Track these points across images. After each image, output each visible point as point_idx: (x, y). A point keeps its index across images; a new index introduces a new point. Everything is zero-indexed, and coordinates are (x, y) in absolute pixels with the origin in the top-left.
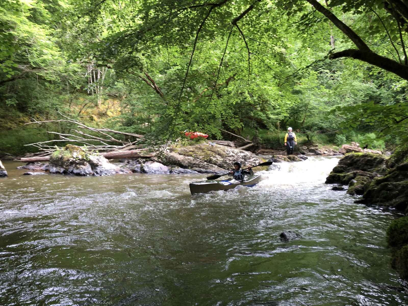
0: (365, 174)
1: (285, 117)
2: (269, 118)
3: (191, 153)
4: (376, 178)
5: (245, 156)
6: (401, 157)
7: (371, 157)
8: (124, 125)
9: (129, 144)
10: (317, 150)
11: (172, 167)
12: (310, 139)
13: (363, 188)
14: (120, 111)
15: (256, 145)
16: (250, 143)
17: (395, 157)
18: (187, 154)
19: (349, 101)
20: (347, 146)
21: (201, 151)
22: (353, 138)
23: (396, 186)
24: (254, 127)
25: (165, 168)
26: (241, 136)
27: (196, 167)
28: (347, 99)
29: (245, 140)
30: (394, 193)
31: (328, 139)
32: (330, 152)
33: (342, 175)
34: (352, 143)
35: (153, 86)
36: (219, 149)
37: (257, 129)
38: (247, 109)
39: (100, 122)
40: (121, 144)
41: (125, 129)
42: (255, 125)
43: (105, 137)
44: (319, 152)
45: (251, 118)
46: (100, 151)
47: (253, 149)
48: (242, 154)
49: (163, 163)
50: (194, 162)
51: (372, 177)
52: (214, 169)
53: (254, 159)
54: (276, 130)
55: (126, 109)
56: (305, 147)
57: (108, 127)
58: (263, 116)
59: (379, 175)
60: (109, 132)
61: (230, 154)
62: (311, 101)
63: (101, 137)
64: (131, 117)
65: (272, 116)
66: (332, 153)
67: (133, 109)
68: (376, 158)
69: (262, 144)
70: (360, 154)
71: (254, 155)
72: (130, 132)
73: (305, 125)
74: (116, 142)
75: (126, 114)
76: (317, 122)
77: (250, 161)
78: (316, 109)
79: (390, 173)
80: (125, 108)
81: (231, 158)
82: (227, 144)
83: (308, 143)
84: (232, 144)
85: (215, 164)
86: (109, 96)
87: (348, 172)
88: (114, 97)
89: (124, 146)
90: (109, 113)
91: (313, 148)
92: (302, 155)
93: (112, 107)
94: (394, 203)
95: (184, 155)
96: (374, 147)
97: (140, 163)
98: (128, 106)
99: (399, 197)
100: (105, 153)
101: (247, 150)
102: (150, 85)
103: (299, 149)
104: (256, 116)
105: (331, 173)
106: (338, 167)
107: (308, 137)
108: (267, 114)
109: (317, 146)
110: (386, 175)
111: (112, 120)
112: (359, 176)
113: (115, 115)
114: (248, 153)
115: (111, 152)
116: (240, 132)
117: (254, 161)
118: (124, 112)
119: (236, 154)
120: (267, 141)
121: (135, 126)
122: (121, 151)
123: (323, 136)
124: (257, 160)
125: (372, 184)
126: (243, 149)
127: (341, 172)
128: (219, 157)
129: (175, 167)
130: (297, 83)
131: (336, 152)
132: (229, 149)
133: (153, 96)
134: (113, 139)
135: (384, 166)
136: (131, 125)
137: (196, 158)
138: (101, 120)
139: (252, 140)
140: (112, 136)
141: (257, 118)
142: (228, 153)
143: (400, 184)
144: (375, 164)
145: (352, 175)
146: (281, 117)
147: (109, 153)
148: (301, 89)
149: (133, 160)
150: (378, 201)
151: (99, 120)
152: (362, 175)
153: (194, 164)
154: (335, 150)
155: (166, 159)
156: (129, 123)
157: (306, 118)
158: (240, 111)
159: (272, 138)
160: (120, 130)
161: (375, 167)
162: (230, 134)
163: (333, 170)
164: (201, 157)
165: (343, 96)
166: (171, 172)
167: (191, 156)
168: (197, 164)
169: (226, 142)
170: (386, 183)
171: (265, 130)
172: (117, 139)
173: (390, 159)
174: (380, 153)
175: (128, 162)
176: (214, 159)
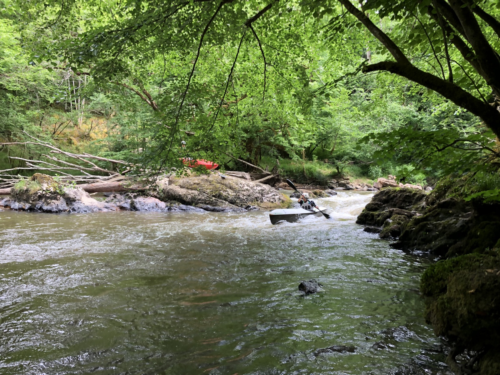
0: (402, 213)
1: (311, 143)
2: (292, 145)
3: (195, 186)
4: (415, 217)
5: (263, 190)
6: (443, 192)
7: (410, 192)
8: (110, 151)
9: (117, 174)
10: (348, 183)
11: (171, 204)
12: (340, 170)
13: (399, 229)
14: (106, 133)
15: (277, 178)
16: (269, 175)
17: (436, 192)
18: (190, 187)
19: (386, 126)
20: (383, 179)
21: (209, 183)
22: (390, 170)
23: (436, 226)
24: (274, 155)
25: (162, 204)
26: (259, 166)
27: (202, 203)
28: (384, 124)
29: (264, 171)
30: (434, 234)
31: (361, 171)
32: (363, 186)
33: (376, 213)
34: (388, 177)
35: (149, 102)
36: (230, 182)
37: (277, 158)
38: (266, 133)
39: (81, 146)
40: (107, 174)
41: (112, 155)
42: (276, 153)
43: (86, 164)
44: (351, 187)
45: (270, 144)
46: (79, 183)
47: (272, 182)
48: (259, 188)
49: (159, 199)
50: (199, 197)
51: (410, 216)
52: (224, 206)
53: (273, 194)
54: (300, 159)
55: (114, 130)
56: (334, 181)
57: (91, 153)
58: (285, 143)
59: (418, 214)
60: (91, 159)
61: (245, 188)
62: (343, 126)
63: (81, 164)
64: (120, 140)
65: (295, 143)
66: (366, 188)
67: (123, 130)
68: (415, 194)
69: (284, 176)
70: (398, 189)
71: (273, 189)
72: (119, 159)
73: (334, 154)
74: (101, 171)
75: (114, 137)
76: (348, 151)
77: (268, 196)
78: (348, 135)
79: (430, 211)
80: (113, 128)
81: (245, 193)
82: (241, 176)
83: (337, 176)
84: (247, 175)
85: (226, 200)
86: (93, 112)
87: (384, 210)
88: (99, 114)
89: (111, 176)
90: (92, 135)
91: (343, 182)
92: (330, 190)
93: (97, 128)
94: (434, 246)
95: (187, 188)
96: (414, 181)
97: (130, 198)
98: (117, 127)
99: (439, 239)
100: (85, 185)
101: (265, 183)
102: (146, 100)
103: (327, 183)
104: (277, 142)
105: (363, 211)
106: (372, 204)
107: (338, 168)
108: (289, 140)
109: (348, 179)
110: (426, 213)
111: (96, 144)
112: (396, 215)
113: (100, 137)
114: (266, 187)
115: (93, 184)
116: (257, 162)
117: (273, 197)
118: (111, 134)
119: (252, 188)
120: (290, 173)
121: (125, 151)
122: (106, 182)
123: (356, 168)
124: (277, 195)
125: (409, 224)
126: (260, 182)
127: (375, 210)
128: (230, 192)
129: (175, 203)
130: (326, 103)
131: (371, 187)
132: (243, 181)
133: (148, 114)
134: (97, 167)
135: (424, 204)
136: (120, 150)
137: (202, 192)
138: (82, 143)
139: (272, 171)
140: (96, 163)
141: (277, 145)
142: (242, 186)
143: (440, 224)
144: (414, 201)
145: (388, 213)
146: (306, 144)
147: (90, 185)
148: (330, 111)
149: (121, 194)
150: (416, 244)
151: (79, 144)
152: (399, 214)
153: (200, 200)
154: (369, 185)
155: (164, 193)
156: (118, 148)
157: (336, 146)
158: (257, 136)
159: (296, 169)
160: (105, 156)
161: (414, 205)
162: (244, 163)
163: (366, 207)
164: (208, 191)
165: (379, 120)
166: (170, 209)
167: (196, 189)
168: (203, 200)
169: (240, 174)
170: (425, 222)
171: (287, 160)
172: (102, 167)
173: (431, 194)
174: (421, 188)
175: (115, 197)
176: (224, 194)
